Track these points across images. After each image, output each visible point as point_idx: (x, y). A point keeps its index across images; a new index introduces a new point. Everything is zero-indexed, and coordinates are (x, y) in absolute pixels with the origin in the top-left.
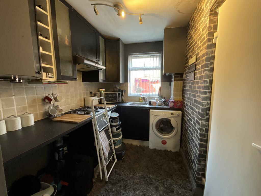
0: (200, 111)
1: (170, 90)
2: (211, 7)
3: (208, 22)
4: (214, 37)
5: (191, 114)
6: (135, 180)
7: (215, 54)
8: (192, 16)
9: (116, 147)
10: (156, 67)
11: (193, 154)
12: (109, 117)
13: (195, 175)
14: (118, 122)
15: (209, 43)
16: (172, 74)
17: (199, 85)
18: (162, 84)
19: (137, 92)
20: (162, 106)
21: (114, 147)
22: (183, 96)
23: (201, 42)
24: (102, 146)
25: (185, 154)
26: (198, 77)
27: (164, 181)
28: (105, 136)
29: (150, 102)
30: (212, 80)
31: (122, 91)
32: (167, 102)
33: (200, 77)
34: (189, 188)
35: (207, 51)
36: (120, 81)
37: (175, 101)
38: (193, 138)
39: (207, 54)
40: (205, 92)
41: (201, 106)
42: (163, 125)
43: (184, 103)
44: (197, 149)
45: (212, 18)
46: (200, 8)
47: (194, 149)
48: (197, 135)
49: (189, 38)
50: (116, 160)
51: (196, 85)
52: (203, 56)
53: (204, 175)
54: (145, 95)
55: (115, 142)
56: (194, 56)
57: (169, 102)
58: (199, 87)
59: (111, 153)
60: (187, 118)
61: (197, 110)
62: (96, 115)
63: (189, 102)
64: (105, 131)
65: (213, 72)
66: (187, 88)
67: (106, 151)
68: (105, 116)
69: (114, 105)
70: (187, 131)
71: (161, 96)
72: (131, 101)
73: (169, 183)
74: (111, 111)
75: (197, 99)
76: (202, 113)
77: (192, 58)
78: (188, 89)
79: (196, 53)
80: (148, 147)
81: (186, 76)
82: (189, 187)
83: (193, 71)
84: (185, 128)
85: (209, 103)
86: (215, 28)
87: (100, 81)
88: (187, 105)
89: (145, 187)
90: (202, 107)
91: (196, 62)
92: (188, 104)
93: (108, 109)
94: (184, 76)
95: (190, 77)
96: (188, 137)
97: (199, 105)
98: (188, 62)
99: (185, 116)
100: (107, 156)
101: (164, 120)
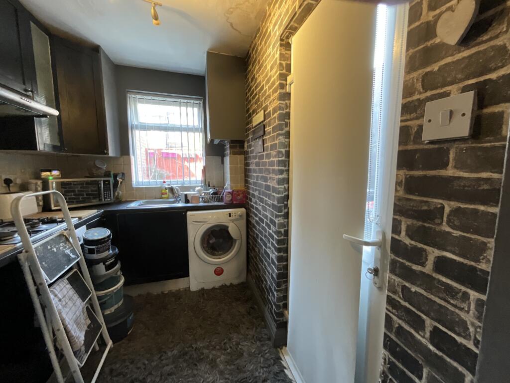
0: (276, 203)
1: (222, 172)
2: (281, 33)
3: (278, 55)
4: (288, 83)
5: (262, 211)
6: (166, 368)
7: (290, 109)
8: (252, 42)
9: (107, 312)
10: (194, 126)
11: (269, 278)
12: (82, 242)
13: (273, 312)
14: (108, 249)
15: (282, 91)
16: (226, 142)
17: (272, 159)
18: (207, 161)
19: (154, 177)
20: (211, 203)
21: (103, 314)
22: (246, 182)
23: (270, 88)
24: (63, 320)
25: (256, 281)
26: (268, 146)
27: (225, 343)
28: (72, 292)
29: (186, 196)
30: (289, 151)
31: (115, 176)
32: (219, 193)
33: (271, 145)
34: (266, 336)
35: (279, 104)
36: (107, 150)
37: (233, 191)
38: (268, 250)
39: (280, 108)
40: (281, 170)
41: (276, 193)
42: (214, 238)
43: (249, 193)
44: (274, 267)
45: (284, 52)
46: (264, 31)
47: (269, 269)
48: (273, 244)
49: (250, 80)
50: (110, 344)
51: (267, 160)
52: (275, 111)
53: (286, 306)
54: (174, 183)
55: (104, 300)
56: (261, 111)
57: (223, 194)
58: (272, 164)
59: (92, 331)
60: (256, 218)
61: (270, 202)
62: (34, 242)
63: (256, 190)
64: (68, 279)
65: (289, 138)
66: (252, 167)
67: (77, 331)
68: (68, 240)
69: (96, 211)
70: (256, 241)
71: (207, 184)
72: (141, 199)
73: (234, 343)
74: (85, 226)
75: (269, 184)
76: (279, 205)
77: (256, 114)
78: (253, 169)
79: (264, 106)
80: (187, 290)
81: (250, 146)
82: (265, 334)
83: (260, 137)
84: (253, 236)
85: (287, 188)
86: (289, 68)
87: (40, 147)
88: (254, 196)
89: (190, 372)
90: (277, 195)
91: (265, 120)
92: (256, 194)
93: (75, 221)
94: (246, 145)
95: (256, 147)
96: (259, 251)
97: (273, 193)
98: (251, 122)
99: (251, 216)
100: (83, 342)
101: (217, 229)
